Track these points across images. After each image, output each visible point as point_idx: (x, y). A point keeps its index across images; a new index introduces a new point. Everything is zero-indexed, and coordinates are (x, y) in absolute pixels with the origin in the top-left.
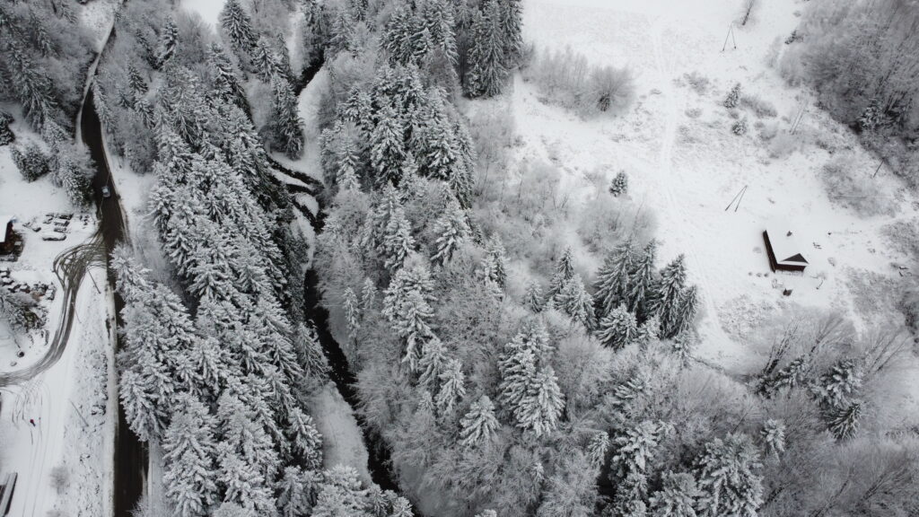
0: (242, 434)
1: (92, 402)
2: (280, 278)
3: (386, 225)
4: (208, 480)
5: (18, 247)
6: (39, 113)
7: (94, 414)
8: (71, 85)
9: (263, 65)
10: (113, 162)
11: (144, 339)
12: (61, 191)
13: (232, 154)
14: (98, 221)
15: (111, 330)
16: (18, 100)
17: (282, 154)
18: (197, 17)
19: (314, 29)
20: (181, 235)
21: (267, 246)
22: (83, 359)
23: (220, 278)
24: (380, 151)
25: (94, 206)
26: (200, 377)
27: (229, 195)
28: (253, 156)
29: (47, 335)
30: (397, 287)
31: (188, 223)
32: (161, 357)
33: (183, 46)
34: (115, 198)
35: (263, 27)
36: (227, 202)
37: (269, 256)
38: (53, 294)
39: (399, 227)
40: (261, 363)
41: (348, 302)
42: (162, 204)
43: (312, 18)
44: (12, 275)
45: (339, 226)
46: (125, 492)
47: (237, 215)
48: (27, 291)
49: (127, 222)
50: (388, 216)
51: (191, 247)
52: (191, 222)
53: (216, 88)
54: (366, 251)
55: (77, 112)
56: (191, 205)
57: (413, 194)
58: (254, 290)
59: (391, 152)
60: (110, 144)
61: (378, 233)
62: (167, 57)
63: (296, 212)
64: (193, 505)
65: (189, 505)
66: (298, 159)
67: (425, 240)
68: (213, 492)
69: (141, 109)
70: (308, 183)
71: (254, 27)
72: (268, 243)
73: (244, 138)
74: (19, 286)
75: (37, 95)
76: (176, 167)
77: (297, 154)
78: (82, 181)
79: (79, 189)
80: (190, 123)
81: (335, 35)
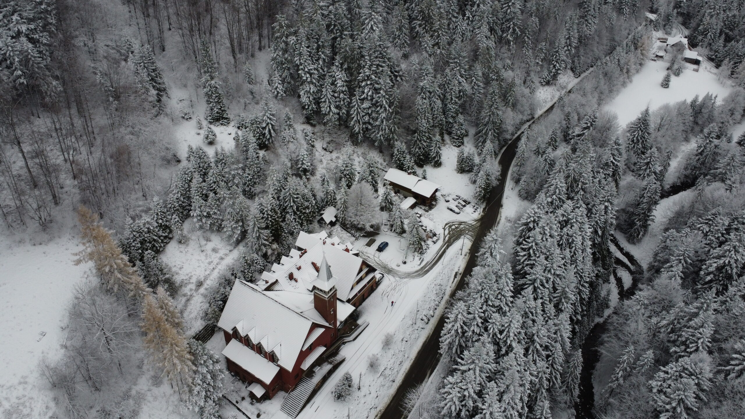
0: (508, 387)
1: (425, 313)
2: (578, 313)
3: (690, 320)
4: (470, 399)
5: (433, 205)
6: (485, 137)
7: (422, 320)
8: (511, 129)
9: (644, 168)
10: (509, 184)
11: (482, 289)
12: (472, 187)
13: (592, 213)
14: (482, 214)
15: (456, 280)
16: (477, 125)
17: (623, 234)
18: (615, 117)
19: (699, 159)
20: (534, 244)
21: (583, 286)
22: (433, 285)
23: (543, 285)
24: (715, 265)
25: (485, 204)
26: (499, 336)
27: (577, 236)
28: (605, 222)
29: (423, 260)
30: (675, 369)
31: (542, 239)
32: (485, 307)
33: (594, 132)
34: (499, 205)
35: (657, 144)
36: (573, 241)
37: (579, 293)
38: (437, 240)
39: (702, 326)
40: (538, 356)
41: (625, 357)
42: (532, 219)
43: (703, 151)
44: (422, 218)
45: (646, 302)
46: (413, 376)
47: (575, 253)
48: (425, 230)
49: (498, 223)
50: (696, 315)
51: (535, 255)
52: (544, 239)
53: (602, 168)
54: (659, 332)
55: (504, 146)
56: (551, 228)
57: (728, 311)
58: (560, 307)
59: (724, 271)
60: (514, 172)
61: (679, 323)
62: (579, 135)
63: (612, 278)
64: (453, 408)
65: (451, 406)
66: (634, 243)
67: (721, 350)
68: (468, 410)
69: (546, 160)
70: (632, 264)
71: (650, 140)
72: (585, 284)
73: (606, 207)
74: (422, 226)
75: (490, 126)
76: (552, 203)
77: (635, 240)
78: (488, 185)
79: (484, 189)
80: (575, 181)
81: (717, 169)
